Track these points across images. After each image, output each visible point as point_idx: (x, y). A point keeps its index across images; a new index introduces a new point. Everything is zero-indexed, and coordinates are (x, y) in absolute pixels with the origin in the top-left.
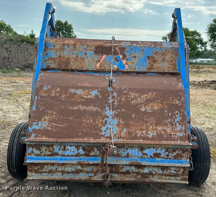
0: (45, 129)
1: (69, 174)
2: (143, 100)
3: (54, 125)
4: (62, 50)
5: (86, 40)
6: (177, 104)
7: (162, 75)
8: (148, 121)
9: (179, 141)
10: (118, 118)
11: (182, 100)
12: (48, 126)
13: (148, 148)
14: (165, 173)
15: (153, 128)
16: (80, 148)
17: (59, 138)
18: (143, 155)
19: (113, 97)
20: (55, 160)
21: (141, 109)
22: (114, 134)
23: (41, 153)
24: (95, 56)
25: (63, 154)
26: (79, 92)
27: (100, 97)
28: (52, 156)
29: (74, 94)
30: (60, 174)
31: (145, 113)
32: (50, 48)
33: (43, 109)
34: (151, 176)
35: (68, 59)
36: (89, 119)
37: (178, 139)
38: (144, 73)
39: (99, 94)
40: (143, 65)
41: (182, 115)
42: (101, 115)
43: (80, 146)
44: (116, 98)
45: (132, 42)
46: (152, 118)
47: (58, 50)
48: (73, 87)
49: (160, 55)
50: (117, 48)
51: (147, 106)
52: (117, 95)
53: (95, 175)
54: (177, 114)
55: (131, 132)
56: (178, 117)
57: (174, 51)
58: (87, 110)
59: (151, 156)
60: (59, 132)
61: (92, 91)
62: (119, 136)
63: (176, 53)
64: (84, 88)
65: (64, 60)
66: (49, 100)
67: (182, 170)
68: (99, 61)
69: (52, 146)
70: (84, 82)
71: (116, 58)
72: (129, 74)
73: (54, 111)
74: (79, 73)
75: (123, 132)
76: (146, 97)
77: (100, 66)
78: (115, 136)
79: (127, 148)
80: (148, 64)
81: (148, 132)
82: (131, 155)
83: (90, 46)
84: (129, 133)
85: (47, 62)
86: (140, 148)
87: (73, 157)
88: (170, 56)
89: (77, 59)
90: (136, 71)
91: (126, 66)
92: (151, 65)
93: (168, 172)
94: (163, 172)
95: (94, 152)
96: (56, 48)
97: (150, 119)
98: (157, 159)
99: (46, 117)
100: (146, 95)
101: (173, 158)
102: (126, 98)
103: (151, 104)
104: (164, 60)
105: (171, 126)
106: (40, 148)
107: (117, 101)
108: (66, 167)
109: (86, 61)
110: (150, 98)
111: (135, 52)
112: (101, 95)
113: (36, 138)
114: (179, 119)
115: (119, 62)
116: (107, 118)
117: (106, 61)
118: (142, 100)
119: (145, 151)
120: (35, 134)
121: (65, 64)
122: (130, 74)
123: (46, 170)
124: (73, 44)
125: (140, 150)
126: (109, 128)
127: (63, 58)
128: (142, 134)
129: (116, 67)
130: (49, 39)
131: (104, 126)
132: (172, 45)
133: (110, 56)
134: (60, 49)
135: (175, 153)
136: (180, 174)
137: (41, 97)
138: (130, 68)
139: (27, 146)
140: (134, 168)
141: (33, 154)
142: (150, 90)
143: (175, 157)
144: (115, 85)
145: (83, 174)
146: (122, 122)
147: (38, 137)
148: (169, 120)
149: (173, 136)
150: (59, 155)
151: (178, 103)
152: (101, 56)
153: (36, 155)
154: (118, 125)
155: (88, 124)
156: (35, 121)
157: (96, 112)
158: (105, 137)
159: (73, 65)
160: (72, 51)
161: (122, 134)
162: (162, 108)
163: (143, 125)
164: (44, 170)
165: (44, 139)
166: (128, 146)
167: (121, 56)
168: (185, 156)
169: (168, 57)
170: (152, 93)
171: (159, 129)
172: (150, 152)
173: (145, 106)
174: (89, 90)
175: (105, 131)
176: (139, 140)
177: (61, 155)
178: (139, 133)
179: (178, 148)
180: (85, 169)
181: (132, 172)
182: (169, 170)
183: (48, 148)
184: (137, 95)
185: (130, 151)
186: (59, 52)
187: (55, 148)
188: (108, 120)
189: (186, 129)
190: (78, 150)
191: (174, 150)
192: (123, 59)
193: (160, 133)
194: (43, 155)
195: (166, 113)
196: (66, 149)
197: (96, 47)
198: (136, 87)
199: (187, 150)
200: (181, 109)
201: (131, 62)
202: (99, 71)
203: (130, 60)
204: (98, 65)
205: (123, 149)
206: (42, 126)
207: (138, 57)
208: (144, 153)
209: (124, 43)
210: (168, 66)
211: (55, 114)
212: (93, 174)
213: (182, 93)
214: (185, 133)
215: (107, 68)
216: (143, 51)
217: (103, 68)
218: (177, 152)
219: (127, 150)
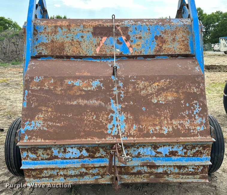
0: (40, 129)
1: (73, 178)
2: (155, 89)
3: (50, 124)
4: (55, 34)
5: (82, 20)
6: (195, 92)
7: (174, 58)
8: (161, 114)
9: (199, 136)
10: (126, 113)
11: (200, 87)
12: (43, 126)
13: (162, 146)
14: (182, 172)
15: (168, 123)
16: (83, 150)
17: (57, 139)
18: (156, 154)
19: (119, 88)
20: (54, 163)
21: (153, 101)
22: (122, 132)
23: (38, 157)
24: (93, 39)
25: (63, 157)
26: (78, 83)
27: (103, 89)
28: (51, 160)
29: (71, 86)
30: (62, 178)
31: (158, 105)
32: (40, 32)
33: (36, 106)
34: (165, 176)
35: (62, 44)
36: (91, 115)
37: (199, 134)
38: (153, 56)
39: (101, 85)
40: (150, 48)
41: (201, 105)
42: (106, 110)
43: (83, 147)
44: (122, 88)
45: (136, 21)
46: (165, 111)
47: (49, 34)
48: (69, 78)
49: (170, 34)
50: (119, 28)
51: (159, 97)
52: (122, 85)
53: (102, 177)
54: (196, 104)
55: (142, 129)
56: (197, 108)
57: (185, 29)
58: (89, 104)
59: (166, 155)
60: (57, 133)
61: (93, 82)
62: (129, 134)
63: (188, 32)
64: (83, 78)
65: (57, 45)
66: (42, 95)
67: (202, 168)
68: (99, 44)
69: (50, 148)
70: (83, 71)
71: (118, 41)
72: (134, 59)
73: (48, 107)
74: (76, 60)
75: (133, 128)
76: (158, 85)
77: (100, 51)
78: (123, 134)
79: (138, 147)
80: (156, 46)
81: (163, 127)
82: (143, 155)
83: (86, 27)
84: (140, 130)
85: (38, 48)
86: (153, 146)
87: (76, 160)
88: (181, 35)
89: (73, 44)
90: (143, 55)
91: (131, 49)
92: (160, 47)
93: (186, 171)
94: (180, 170)
95: (100, 153)
96: (47, 31)
97: (163, 112)
98: (173, 158)
99: (40, 115)
100: (157, 83)
101: (192, 155)
102: (134, 88)
103: (164, 94)
104: (174, 40)
105: (189, 119)
106: (36, 151)
107: (123, 92)
108: (68, 171)
109: (84, 45)
110: (163, 86)
111: (141, 31)
112: (103, 85)
113: (30, 140)
114: (199, 111)
115: (122, 45)
116: (113, 113)
117: (106, 44)
118: (153, 90)
119: (159, 149)
120: (28, 136)
121: (59, 49)
122: (136, 58)
123: (46, 175)
124: (67, 26)
125: (153, 149)
126: (116, 125)
127: (56, 43)
128: (156, 130)
129: (119, 51)
130: (39, 21)
131: (110, 123)
132: (183, 22)
133: (111, 37)
134: (53, 32)
135: (194, 150)
136: (199, 172)
137: (33, 91)
138: (136, 51)
139: (21, 150)
140: (146, 168)
141: (29, 158)
142: (162, 77)
143: (194, 155)
144: (119, 73)
145: (88, 177)
146: (131, 117)
147: (32, 139)
148: (187, 111)
149: (192, 131)
150: (59, 158)
151: (197, 91)
152: (100, 38)
153: (32, 160)
154: (126, 121)
155: (90, 121)
156: (27, 121)
157: (100, 106)
158: (112, 136)
159: (69, 51)
160: (66, 33)
161: (132, 131)
162: (178, 98)
163: (156, 120)
164: (43, 175)
165: (39, 141)
166: (140, 144)
167: (124, 38)
168: (206, 152)
169: (179, 36)
170: (165, 81)
171: (175, 123)
172: (165, 150)
173: (157, 96)
174: (89, 80)
175: (112, 129)
176: (152, 137)
177: (62, 159)
178: (151, 129)
179: (198, 145)
180: (91, 171)
181: (143, 172)
182: (186, 169)
183: (45, 151)
184: (147, 83)
185: (141, 150)
186: (51, 36)
187: (54, 151)
188: (114, 115)
189: (208, 121)
190: (81, 151)
191: (194, 147)
192: (126, 41)
193: (176, 128)
194: (40, 159)
195: (183, 104)
196: (67, 151)
197: (94, 27)
198: (145, 74)
199: (208, 146)
200: (200, 98)
201: (136, 45)
202: (99, 57)
203: (135, 42)
204: (98, 50)
205: (133, 148)
206: (36, 126)
207: (144, 37)
208: (158, 151)
209: (126, 22)
210: (179, 47)
211: (50, 111)
212: (100, 177)
213: (200, 78)
214: (207, 127)
215: (108, 53)
216: (149, 30)
217: (104, 53)
218: (197, 149)
219: (138, 150)
